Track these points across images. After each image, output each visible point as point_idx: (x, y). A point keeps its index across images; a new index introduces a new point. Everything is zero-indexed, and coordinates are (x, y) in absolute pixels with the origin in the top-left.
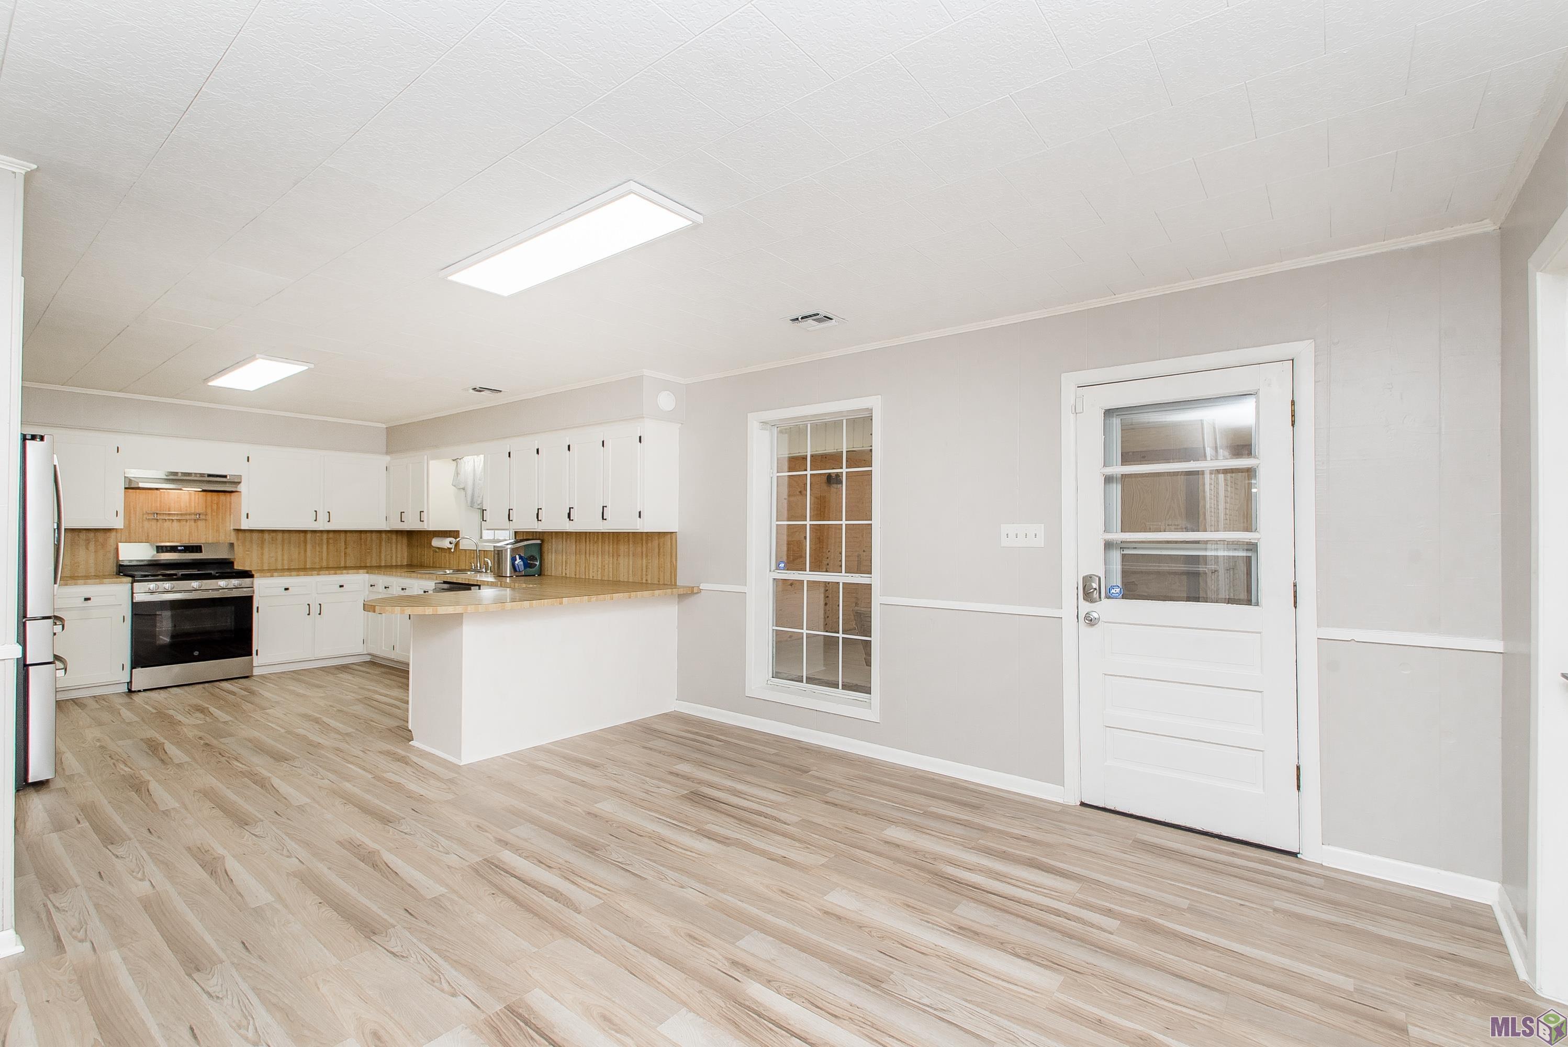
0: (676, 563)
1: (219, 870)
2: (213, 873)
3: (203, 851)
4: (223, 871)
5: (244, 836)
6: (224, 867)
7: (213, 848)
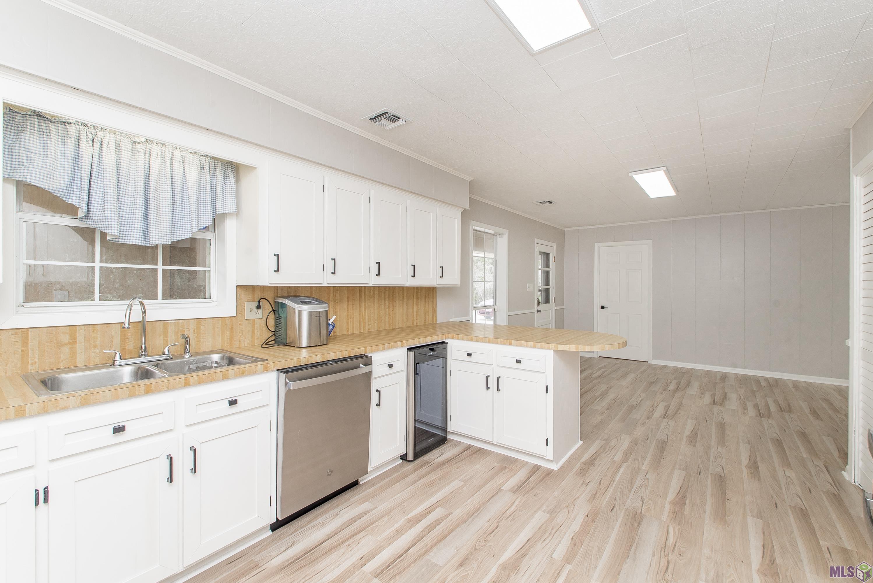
0: (436, 308)
1: (752, 462)
2: (755, 462)
3: (753, 475)
4: (750, 461)
5: (728, 471)
6: (749, 462)
7: (747, 473)
